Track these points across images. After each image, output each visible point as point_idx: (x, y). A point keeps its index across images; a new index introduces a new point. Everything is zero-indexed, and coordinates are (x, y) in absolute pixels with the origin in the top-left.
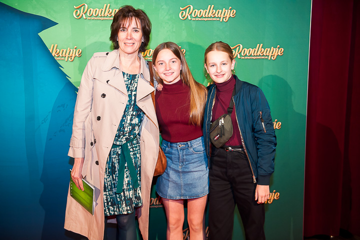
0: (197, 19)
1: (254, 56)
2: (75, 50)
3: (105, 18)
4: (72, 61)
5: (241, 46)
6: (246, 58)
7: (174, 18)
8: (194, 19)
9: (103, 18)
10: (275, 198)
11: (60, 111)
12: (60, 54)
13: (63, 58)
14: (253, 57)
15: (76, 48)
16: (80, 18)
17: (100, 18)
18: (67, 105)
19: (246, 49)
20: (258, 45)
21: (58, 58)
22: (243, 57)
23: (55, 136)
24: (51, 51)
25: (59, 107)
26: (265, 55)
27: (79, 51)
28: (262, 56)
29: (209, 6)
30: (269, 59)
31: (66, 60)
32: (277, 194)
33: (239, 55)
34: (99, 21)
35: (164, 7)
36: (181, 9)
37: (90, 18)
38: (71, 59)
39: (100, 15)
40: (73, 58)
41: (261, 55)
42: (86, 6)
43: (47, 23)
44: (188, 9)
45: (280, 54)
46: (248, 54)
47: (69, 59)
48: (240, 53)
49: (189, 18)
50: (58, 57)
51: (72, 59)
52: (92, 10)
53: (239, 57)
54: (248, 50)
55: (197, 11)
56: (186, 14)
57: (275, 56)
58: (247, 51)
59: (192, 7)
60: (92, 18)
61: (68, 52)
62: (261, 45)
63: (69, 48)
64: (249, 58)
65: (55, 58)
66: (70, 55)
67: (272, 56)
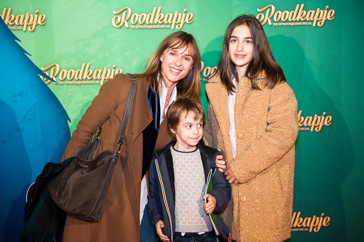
1: (292, 21)
2: (36, 16)
4: (33, 31)
5: (273, 8)
6: (280, 24)
10: (324, 224)
11: (17, 101)
12: (16, 22)
13: (19, 28)
14: (290, 24)
15: (37, 13)
18: (27, 93)
19: (280, 12)
20: (298, 5)
21: (14, 28)
22: (276, 24)
23: (11, 136)
24: (3, 18)
25: (15, 95)
26: (308, 19)
27: (43, 16)
28: (304, 21)
30: (314, 25)
31: (24, 30)
32: (327, 219)
33: (269, 21)
38: (31, 28)
40: (34, 26)
41: (302, 19)
45: (329, 19)
46: (282, 19)
47: (29, 29)
48: (272, 18)
50: (13, 25)
51: (33, 29)
53: (270, 23)
54: (284, 13)
57: (323, 22)
58: (281, 15)
61: (27, 18)
62: (302, 5)
63: (28, 13)
64: (284, 24)
65: (9, 27)
66: (30, 23)
67: (317, 21)
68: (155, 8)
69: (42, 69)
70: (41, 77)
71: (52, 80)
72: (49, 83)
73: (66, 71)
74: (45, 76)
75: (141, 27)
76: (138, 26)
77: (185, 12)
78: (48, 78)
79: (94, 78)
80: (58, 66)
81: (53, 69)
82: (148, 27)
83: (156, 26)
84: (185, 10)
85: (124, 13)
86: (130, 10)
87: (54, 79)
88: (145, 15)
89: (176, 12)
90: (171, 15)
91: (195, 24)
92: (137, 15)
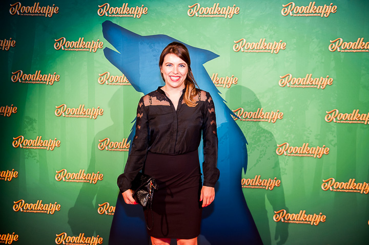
0: (346, 51)
2: (232, 78)
3: (260, 51)
4: (229, 88)
7: (323, 50)
8: (343, 51)
9: (258, 51)
12: (220, 82)
13: (221, 85)
16: (238, 51)
17: (256, 51)
21: (218, 85)
24: (212, 79)
27: (236, 79)
29: (359, 39)
31: (224, 87)
34: (254, 53)
35: (315, 40)
36: (331, 41)
37: (247, 51)
39: (255, 48)
40: (230, 85)
42: (245, 40)
43: (210, 56)
44: (338, 42)
47: (227, 86)
49: (338, 50)
52: (249, 44)
55: (346, 43)
56: (336, 46)
59: (341, 40)
60: (249, 51)
61: (226, 80)
63: (227, 77)
65: (215, 85)
66: (228, 83)
68: (307, 75)
69: (233, 111)
70: (232, 116)
71: (238, 118)
72: (236, 120)
73: (247, 113)
74: (234, 115)
75: (298, 86)
76: (295, 86)
77: (328, 78)
78: (236, 116)
79: (265, 118)
80: (243, 109)
81: (239, 111)
82: (302, 86)
83: (308, 86)
84: (328, 76)
85: (287, 77)
86: (291, 76)
87: (240, 117)
88: (300, 79)
89: (322, 77)
90: (318, 79)
91: (334, 85)
92: (295, 79)
